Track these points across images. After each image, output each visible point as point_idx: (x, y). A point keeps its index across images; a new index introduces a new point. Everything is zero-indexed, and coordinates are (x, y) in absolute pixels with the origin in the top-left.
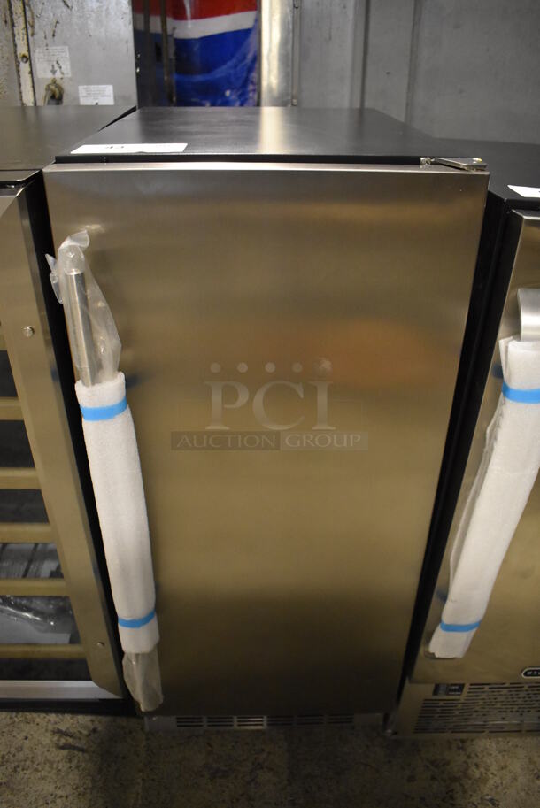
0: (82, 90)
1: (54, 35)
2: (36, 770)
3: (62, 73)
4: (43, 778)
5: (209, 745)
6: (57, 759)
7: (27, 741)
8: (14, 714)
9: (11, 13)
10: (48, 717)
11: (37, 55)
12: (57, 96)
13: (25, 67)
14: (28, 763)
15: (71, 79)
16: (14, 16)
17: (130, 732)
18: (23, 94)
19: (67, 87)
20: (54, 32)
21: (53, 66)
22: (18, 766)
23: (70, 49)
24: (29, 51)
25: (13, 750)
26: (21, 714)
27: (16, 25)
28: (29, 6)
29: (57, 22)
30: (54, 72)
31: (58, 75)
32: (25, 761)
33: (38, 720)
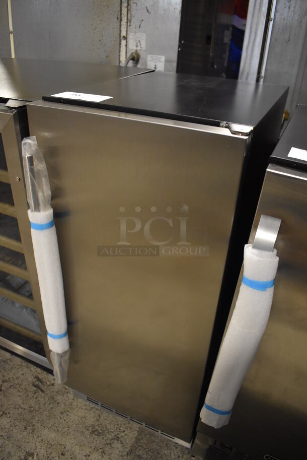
0: (149, 57)
1: (140, 27)
2: (19, 391)
3: (141, 47)
4: (20, 396)
5: (99, 416)
6: (30, 390)
7: (22, 376)
8: (24, 361)
9: (121, 14)
10: (37, 369)
11: (131, 37)
12: (136, 59)
13: (123, 42)
14: (18, 386)
15: (145, 51)
16: (123, 16)
17: (68, 393)
18: (121, 56)
19: (142, 55)
20: (140, 25)
21: (137, 43)
22: (12, 386)
23: (147, 35)
24: (127, 34)
25: (15, 377)
26: (26, 362)
27: (123, 20)
28: (130, 10)
29: (142, 20)
30: (137, 46)
31: (139, 48)
32: (17, 384)
33: (32, 368)
